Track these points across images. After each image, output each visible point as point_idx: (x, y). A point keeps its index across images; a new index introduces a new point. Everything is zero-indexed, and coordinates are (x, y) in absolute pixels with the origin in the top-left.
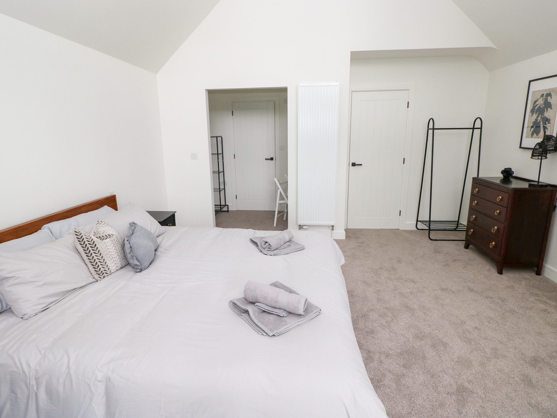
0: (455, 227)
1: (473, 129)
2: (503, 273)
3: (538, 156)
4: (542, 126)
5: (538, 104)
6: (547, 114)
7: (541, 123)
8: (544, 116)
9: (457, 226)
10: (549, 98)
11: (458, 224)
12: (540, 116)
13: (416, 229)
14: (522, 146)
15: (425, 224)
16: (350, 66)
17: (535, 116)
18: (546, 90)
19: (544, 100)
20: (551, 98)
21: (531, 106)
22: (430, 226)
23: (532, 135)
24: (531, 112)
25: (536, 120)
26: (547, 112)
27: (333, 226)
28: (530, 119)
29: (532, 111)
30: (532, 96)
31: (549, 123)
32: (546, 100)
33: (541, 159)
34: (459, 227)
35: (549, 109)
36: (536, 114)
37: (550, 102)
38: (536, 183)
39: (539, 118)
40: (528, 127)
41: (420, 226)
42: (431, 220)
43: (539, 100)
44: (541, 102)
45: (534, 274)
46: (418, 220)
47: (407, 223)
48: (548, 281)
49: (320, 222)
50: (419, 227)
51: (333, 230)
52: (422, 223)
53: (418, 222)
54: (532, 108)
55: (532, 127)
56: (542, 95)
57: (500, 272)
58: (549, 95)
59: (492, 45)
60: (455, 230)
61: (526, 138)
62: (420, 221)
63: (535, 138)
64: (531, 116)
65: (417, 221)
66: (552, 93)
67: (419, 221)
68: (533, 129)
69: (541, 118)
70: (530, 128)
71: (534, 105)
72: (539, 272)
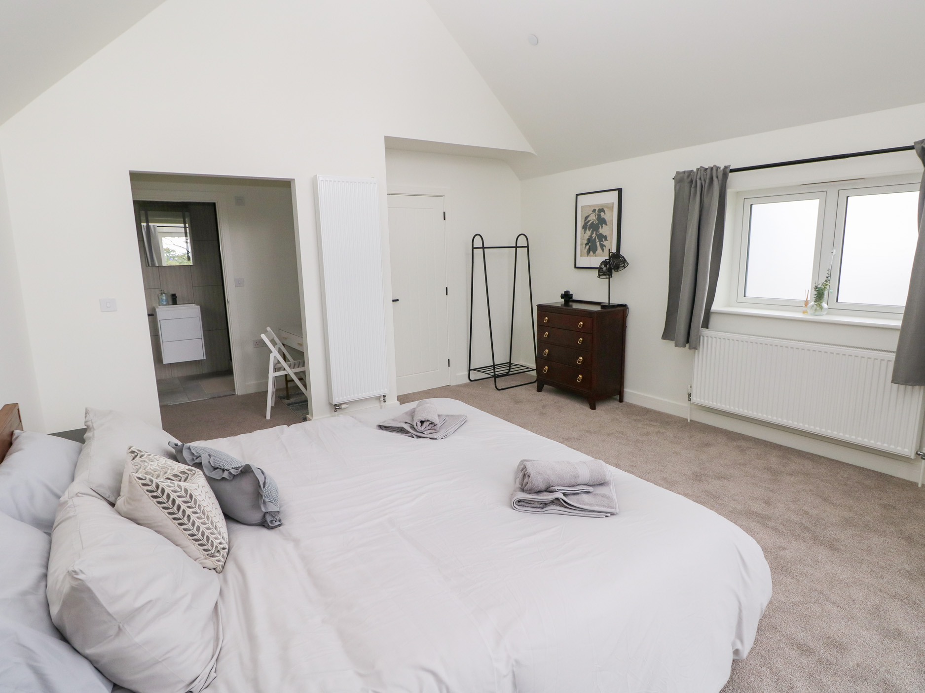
0: (507, 371)
1: (516, 247)
2: (596, 408)
3: (606, 275)
4: (598, 244)
5: (590, 220)
6: (601, 231)
7: (597, 240)
8: (599, 232)
9: (510, 369)
10: (602, 214)
11: (510, 367)
12: (595, 232)
13: (468, 381)
14: (577, 266)
15: (483, 372)
16: (386, 161)
17: (588, 233)
18: (597, 205)
19: (597, 216)
20: (605, 214)
21: (581, 222)
22: (495, 372)
23: (588, 252)
24: (583, 229)
25: (591, 237)
26: (602, 228)
27: (384, 396)
28: (583, 236)
29: (585, 227)
30: (582, 211)
31: (606, 240)
32: (599, 216)
33: (609, 278)
34: (511, 370)
35: (604, 225)
36: (589, 230)
37: (604, 218)
38: (608, 304)
39: (594, 235)
40: (581, 244)
41: (475, 376)
42: (495, 364)
43: (591, 215)
44: (593, 218)
45: (617, 403)
46: (471, 368)
47: (458, 374)
48: (631, 406)
49: (364, 394)
50: (472, 378)
51: (385, 402)
52: (478, 371)
53: (471, 372)
54: (583, 224)
55: (587, 244)
56: (594, 211)
57: (593, 407)
58: (601, 210)
59: (531, 151)
60: (507, 374)
61: (581, 256)
62: (474, 370)
63: (592, 256)
64: (583, 233)
65: (470, 370)
66: (605, 209)
67: (472, 370)
68: (587, 247)
69: (596, 234)
70: (584, 245)
71: (585, 220)
72: (621, 400)
